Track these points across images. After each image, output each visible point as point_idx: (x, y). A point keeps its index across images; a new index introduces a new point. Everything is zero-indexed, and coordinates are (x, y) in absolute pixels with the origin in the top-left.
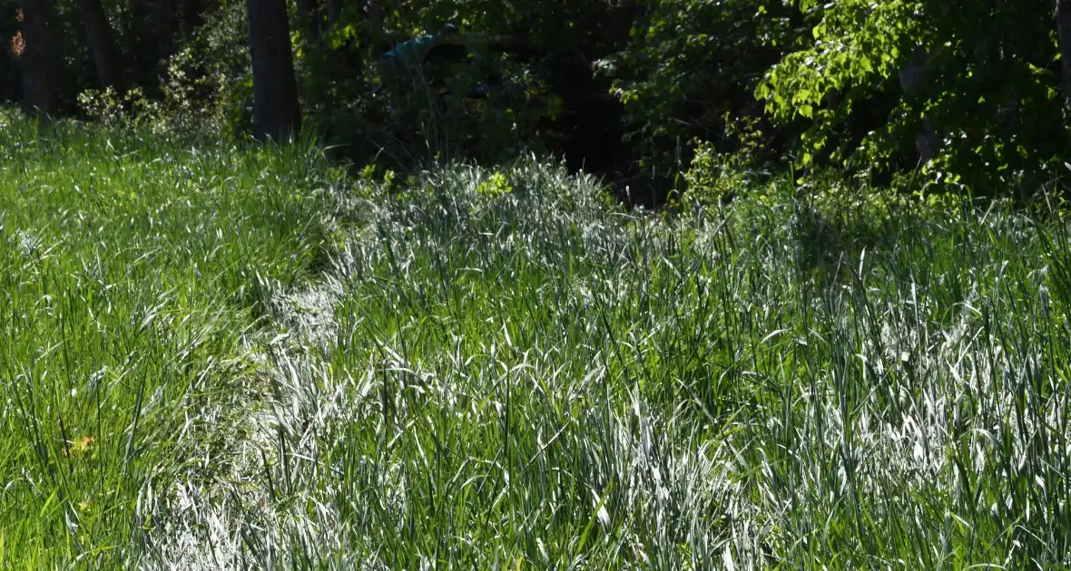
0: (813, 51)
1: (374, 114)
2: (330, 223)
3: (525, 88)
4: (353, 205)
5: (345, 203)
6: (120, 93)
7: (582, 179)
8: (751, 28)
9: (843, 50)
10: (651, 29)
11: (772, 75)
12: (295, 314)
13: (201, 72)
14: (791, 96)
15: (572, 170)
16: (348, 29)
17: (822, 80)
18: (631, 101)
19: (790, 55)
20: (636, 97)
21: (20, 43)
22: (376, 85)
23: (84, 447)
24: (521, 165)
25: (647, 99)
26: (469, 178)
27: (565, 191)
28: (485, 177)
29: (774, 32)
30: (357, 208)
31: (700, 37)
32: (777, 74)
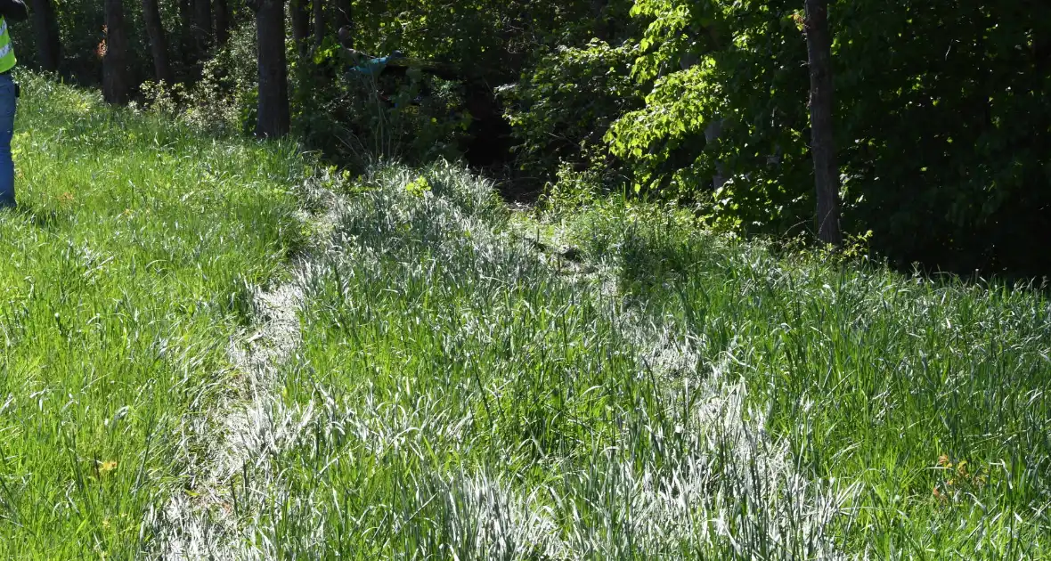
0: (644, 111)
1: (340, 114)
2: (302, 215)
3: (446, 101)
4: (320, 194)
5: (314, 193)
6: (168, 86)
7: (479, 183)
8: (604, 81)
9: (665, 114)
10: (535, 76)
11: (615, 126)
12: (268, 311)
13: (224, 73)
14: (627, 142)
15: (475, 173)
17: (649, 133)
18: (517, 124)
19: (628, 114)
20: (520, 122)
21: (104, 48)
22: (344, 92)
23: (109, 468)
24: (439, 168)
25: (529, 124)
26: (401, 180)
27: (467, 190)
28: (412, 179)
29: (620, 86)
30: (322, 198)
31: (568, 85)
32: (619, 126)
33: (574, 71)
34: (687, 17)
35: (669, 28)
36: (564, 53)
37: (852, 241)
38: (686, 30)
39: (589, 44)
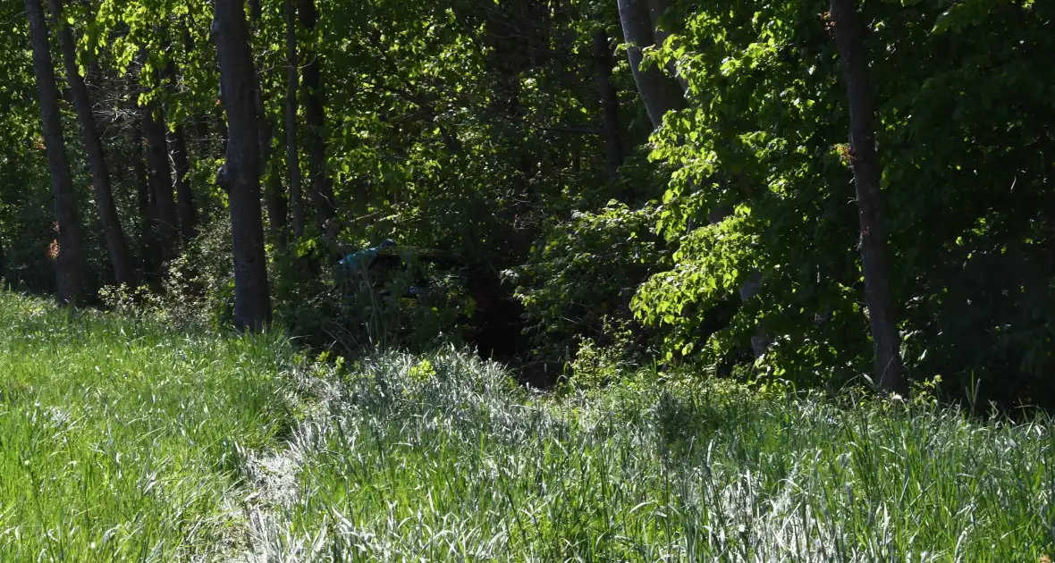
0: (673, 272)
1: (328, 310)
2: (292, 398)
3: (447, 291)
4: (311, 383)
5: (305, 382)
6: (131, 289)
7: (491, 365)
8: (625, 248)
9: (695, 271)
10: (547, 248)
11: (642, 290)
13: (194, 273)
14: (655, 306)
15: (484, 356)
16: (310, 241)
17: (679, 294)
18: (530, 304)
19: (656, 275)
20: (534, 301)
21: (56, 249)
22: (331, 286)
24: (443, 353)
25: (542, 303)
26: (402, 363)
27: (477, 375)
28: (415, 363)
29: (642, 253)
30: (314, 386)
31: (584, 255)
32: (646, 290)
33: (591, 240)
34: (716, 163)
35: (695, 176)
36: (578, 219)
37: (918, 388)
38: (714, 178)
39: (606, 208)
